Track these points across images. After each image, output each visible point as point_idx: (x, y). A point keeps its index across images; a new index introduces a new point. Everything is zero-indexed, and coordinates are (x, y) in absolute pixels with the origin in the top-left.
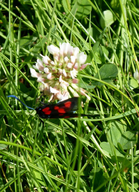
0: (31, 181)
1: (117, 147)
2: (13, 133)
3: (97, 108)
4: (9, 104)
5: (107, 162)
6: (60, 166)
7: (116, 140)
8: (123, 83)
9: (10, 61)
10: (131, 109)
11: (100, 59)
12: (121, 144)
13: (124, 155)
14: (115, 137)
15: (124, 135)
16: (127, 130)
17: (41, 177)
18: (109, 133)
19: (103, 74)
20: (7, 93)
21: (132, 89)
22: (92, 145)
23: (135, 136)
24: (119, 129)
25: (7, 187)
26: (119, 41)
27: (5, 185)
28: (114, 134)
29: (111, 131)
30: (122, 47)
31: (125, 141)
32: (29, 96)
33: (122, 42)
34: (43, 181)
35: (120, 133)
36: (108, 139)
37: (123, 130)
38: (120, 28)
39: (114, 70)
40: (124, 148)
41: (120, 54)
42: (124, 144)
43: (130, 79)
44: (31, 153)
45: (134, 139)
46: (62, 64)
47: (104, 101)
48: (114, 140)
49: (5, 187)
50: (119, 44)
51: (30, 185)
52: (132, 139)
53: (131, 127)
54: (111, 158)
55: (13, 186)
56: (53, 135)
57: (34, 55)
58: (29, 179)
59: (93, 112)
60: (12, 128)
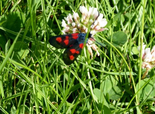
0: (33, 99)
1: (105, 95)
2: (32, 58)
3: (101, 61)
4: (37, 32)
5: (94, 105)
6: (58, 95)
7: (107, 90)
8: (127, 47)
9: (50, 3)
10: (126, 71)
11: (117, 23)
12: (109, 94)
13: (109, 103)
14: (107, 87)
15: (114, 88)
16: (117, 85)
17: (41, 98)
18: (103, 82)
19: (115, 38)
20: (38, 24)
21: (132, 54)
22: (87, 89)
23: (121, 92)
24: (112, 83)
25: (14, 97)
26: (135, 15)
27: (13, 95)
28: (107, 85)
29: (106, 82)
30: (136, 20)
31: (113, 93)
32: (54, 32)
33: (137, 16)
34: (42, 101)
35: (111, 85)
36: (101, 87)
37: (114, 84)
38: (140, 5)
39: (124, 38)
40: (110, 98)
41: (133, 25)
42: (111, 95)
43: (133, 46)
44: (41, 80)
45: (120, 94)
46: (86, 23)
47: (108, 58)
48: (105, 90)
49: (12, 96)
50: (135, 17)
51: (31, 102)
52: (119, 93)
53: (121, 83)
54: (98, 103)
55: (18, 98)
56: (61, 67)
57: (69, 3)
58: (32, 97)
59: (97, 62)
60: (32, 53)
